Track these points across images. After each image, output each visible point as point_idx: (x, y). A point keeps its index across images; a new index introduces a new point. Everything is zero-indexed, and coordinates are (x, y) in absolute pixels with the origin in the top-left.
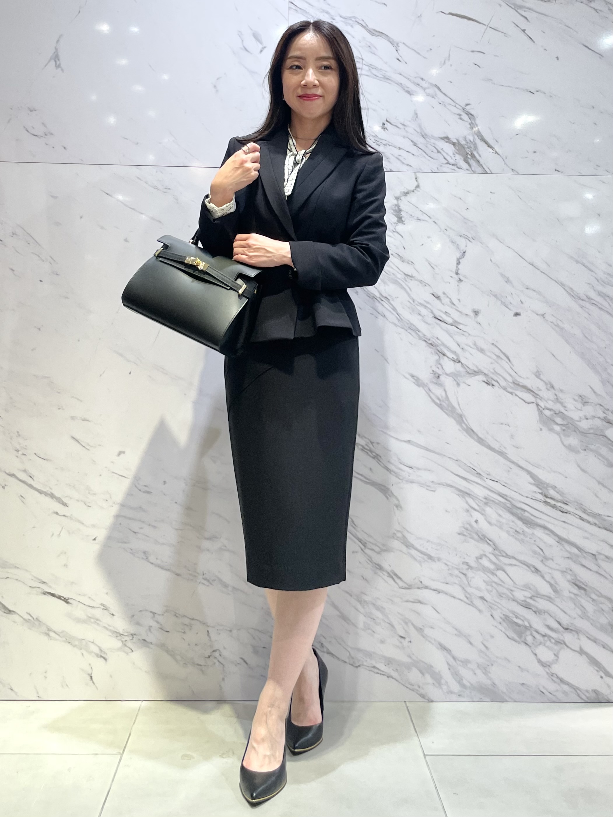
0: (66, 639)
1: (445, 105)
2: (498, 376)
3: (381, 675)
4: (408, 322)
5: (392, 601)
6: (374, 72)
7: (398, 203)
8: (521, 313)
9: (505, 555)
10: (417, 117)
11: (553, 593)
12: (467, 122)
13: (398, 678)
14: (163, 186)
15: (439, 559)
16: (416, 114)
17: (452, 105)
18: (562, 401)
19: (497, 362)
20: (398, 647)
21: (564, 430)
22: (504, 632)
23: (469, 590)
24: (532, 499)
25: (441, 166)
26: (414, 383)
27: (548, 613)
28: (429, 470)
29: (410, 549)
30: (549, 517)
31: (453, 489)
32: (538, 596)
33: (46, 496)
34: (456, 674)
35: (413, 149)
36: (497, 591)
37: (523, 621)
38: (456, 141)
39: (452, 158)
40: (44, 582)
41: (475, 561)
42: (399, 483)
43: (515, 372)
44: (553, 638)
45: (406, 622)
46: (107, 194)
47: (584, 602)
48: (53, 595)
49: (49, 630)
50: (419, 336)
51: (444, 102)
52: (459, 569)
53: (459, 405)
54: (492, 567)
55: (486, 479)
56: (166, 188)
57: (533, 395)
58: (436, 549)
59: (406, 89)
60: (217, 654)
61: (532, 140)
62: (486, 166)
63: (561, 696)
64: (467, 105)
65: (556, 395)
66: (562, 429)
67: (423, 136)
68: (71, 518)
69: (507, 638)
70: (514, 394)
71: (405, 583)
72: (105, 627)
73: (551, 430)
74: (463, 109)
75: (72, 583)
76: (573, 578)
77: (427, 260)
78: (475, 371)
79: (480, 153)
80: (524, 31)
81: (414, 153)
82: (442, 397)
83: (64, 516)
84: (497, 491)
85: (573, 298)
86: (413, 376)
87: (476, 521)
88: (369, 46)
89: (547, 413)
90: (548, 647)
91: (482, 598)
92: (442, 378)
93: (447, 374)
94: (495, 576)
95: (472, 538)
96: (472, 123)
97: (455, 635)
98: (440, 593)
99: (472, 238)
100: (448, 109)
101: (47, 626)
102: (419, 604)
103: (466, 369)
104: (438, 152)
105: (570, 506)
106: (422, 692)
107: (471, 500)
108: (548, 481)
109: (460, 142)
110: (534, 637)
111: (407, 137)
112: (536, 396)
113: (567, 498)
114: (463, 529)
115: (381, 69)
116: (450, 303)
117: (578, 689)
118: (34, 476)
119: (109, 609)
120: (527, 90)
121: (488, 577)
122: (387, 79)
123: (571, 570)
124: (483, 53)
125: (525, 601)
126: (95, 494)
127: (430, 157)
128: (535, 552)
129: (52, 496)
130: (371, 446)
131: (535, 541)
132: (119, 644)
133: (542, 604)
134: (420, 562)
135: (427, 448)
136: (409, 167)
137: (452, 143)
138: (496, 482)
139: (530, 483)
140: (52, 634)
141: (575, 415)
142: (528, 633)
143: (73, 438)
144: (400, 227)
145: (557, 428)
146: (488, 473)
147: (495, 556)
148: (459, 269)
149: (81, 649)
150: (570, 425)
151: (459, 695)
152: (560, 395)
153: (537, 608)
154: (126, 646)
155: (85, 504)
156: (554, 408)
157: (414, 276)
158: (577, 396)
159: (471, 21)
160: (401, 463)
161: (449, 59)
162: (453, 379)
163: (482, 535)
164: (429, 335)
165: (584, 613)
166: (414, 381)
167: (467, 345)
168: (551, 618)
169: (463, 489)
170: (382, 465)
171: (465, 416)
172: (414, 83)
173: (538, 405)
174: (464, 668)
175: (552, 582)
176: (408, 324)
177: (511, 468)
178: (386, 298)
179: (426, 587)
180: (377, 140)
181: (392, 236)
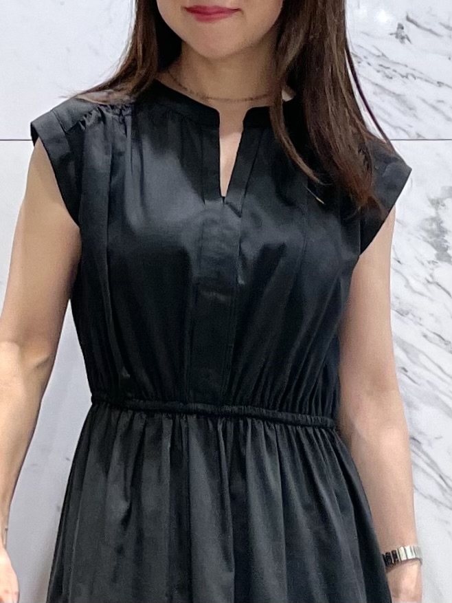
7: (438, 213)
144: (443, 273)
180: (387, 65)
181: (424, 290)
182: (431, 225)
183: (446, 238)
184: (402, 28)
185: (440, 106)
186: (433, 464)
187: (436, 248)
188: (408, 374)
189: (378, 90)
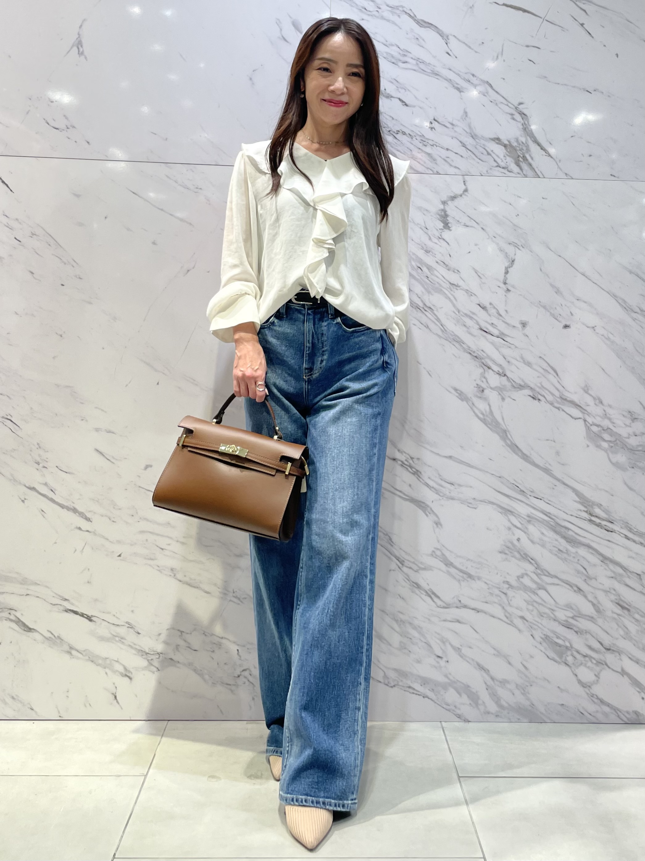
0: (89, 658)
1: (496, 103)
2: (545, 390)
3: (417, 696)
4: (452, 334)
5: (429, 620)
6: (422, 66)
7: (444, 208)
8: (571, 326)
9: (547, 574)
10: (466, 116)
11: (596, 613)
12: (520, 122)
13: (434, 697)
14: (194, 185)
15: (479, 578)
16: (466, 113)
17: (504, 104)
18: (612, 417)
19: (543, 376)
20: (435, 667)
21: (612, 447)
22: (544, 653)
23: (508, 609)
24: (576, 517)
25: (491, 169)
26: (457, 397)
27: (589, 633)
28: (471, 487)
29: (449, 567)
30: (593, 536)
31: (495, 506)
32: (580, 616)
33: (68, 510)
34: (494, 695)
35: (462, 151)
36: (537, 610)
37: (564, 641)
38: (507, 142)
39: (502, 161)
40: (66, 600)
41: (516, 580)
42: (440, 499)
43: (563, 387)
44: (594, 659)
45: (444, 641)
46: (134, 193)
47: (627, 622)
48: (76, 613)
49: (71, 648)
50: (463, 348)
51: (495, 100)
52: (500, 588)
53: (503, 419)
54: (534, 586)
55: (529, 497)
56: (197, 188)
57: (581, 411)
58: (476, 568)
59: (456, 85)
60: (246, 673)
61: (588, 142)
62: (539, 170)
63: (600, 717)
64: (521, 104)
65: (604, 411)
66: (609, 445)
67: (472, 137)
68: (95, 533)
69: (547, 658)
70: (560, 409)
71: (444, 602)
72: (130, 646)
73: (599, 447)
74: (516, 108)
75: (96, 600)
76: (616, 598)
77: (474, 269)
78: (520, 385)
79: (533, 155)
80: (582, 25)
81: (463, 155)
82: (486, 412)
83: (88, 531)
84: (540, 508)
85: (625, 310)
86: (456, 390)
87: (518, 540)
88: (417, 39)
89: (595, 429)
90: (588, 667)
91: (522, 618)
92: (487, 392)
93: (491, 388)
94: (536, 596)
95: (514, 557)
96: (525, 123)
97: (494, 655)
98: (480, 613)
99: (522, 246)
100: (500, 108)
101: (69, 645)
102: (458, 623)
103: (511, 382)
104: (489, 154)
105: (615, 525)
106: (458, 712)
107: (514, 517)
108: (592, 499)
109: (512, 143)
110: (575, 657)
111: (456, 138)
112: (583, 411)
113: (613, 517)
114: (504, 547)
115: (429, 64)
116: (497, 315)
117: (618, 710)
118: (55, 490)
119: (134, 627)
120: (584, 89)
121: (529, 596)
122: (436, 74)
123: (615, 590)
124: (539, 48)
125: (567, 621)
126: (120, 509)
127: (479, 159)
128: (578, 572)
129: (75, 510)
130: (411, 462)
131: (578, 560)
132: (145, 663)
133: (584, 624)
134: (459, 581)
135: (469, 464)
136: (457, 171)
137: (504, 145)
138: (540, 500)
139: (575, 501)
140: (74, 652)
141: (623, 432)
142: (569, 653)
143: (97, 450)
144: (446, 235)
145: (605, 445)
146: (531, 490)
147: (537, 575)
148: (507, 279)
149: (105, 668)
150: (618, 441)
151: (496, 716)
152: (609, 411)
153: (578, 628)
154: (152, 665)
155: (110, 519)
156: (601, 424)
157: (460, 284)
158: (626, 411)
159: (526, 14)
160: (442, 480)
161: (502, 54)
162: (498, 393)
163: (524, 554)
164: (474, 347)
165: (627, 633)
166: (457, 395)
167: (512, 358)
168: (593, 638)
169: (506, 507)
170: (423, 482)
171: (509, 431)
172: (464, 79)
173: (585, 421)
174: (502, 688)
175: (595, 602)
176: (452, 335)
177: (555, 486)
178: (430, 308)
179: (465, 607)
180: (424, 140)
181: (438, 242)
182: (441, 213)
183: (448, 219)
184: (432, 124)
185: (447, 159)
186: (438, 320)
187: (443, 223)
188: (429, 279)
189: (420, 151)
